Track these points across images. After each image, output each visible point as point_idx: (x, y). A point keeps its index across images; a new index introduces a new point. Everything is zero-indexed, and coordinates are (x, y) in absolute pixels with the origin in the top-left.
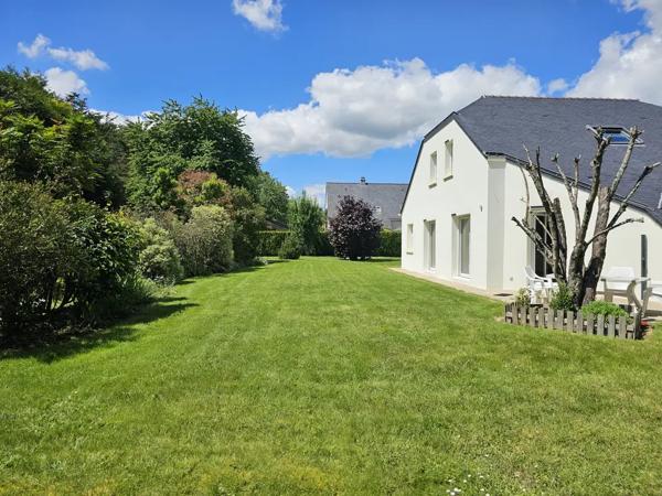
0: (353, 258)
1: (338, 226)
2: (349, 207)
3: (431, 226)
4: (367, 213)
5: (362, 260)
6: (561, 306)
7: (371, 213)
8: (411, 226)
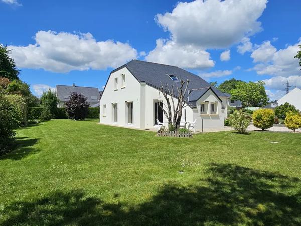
0: (77, 119)
1: (70, 105)
2: (75, 97)
3: (115, 106)
4: (84, 100)
5: (81, 120)
6: (172, 130)
7: (85, 100)
8: (105, 106)
